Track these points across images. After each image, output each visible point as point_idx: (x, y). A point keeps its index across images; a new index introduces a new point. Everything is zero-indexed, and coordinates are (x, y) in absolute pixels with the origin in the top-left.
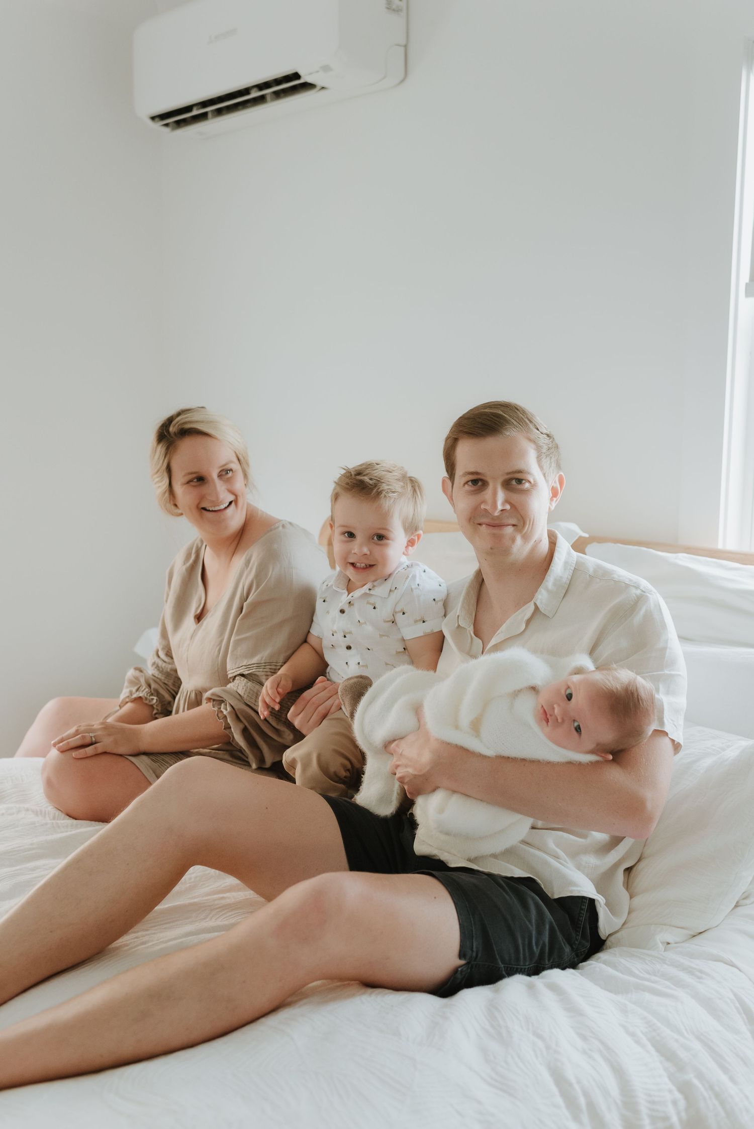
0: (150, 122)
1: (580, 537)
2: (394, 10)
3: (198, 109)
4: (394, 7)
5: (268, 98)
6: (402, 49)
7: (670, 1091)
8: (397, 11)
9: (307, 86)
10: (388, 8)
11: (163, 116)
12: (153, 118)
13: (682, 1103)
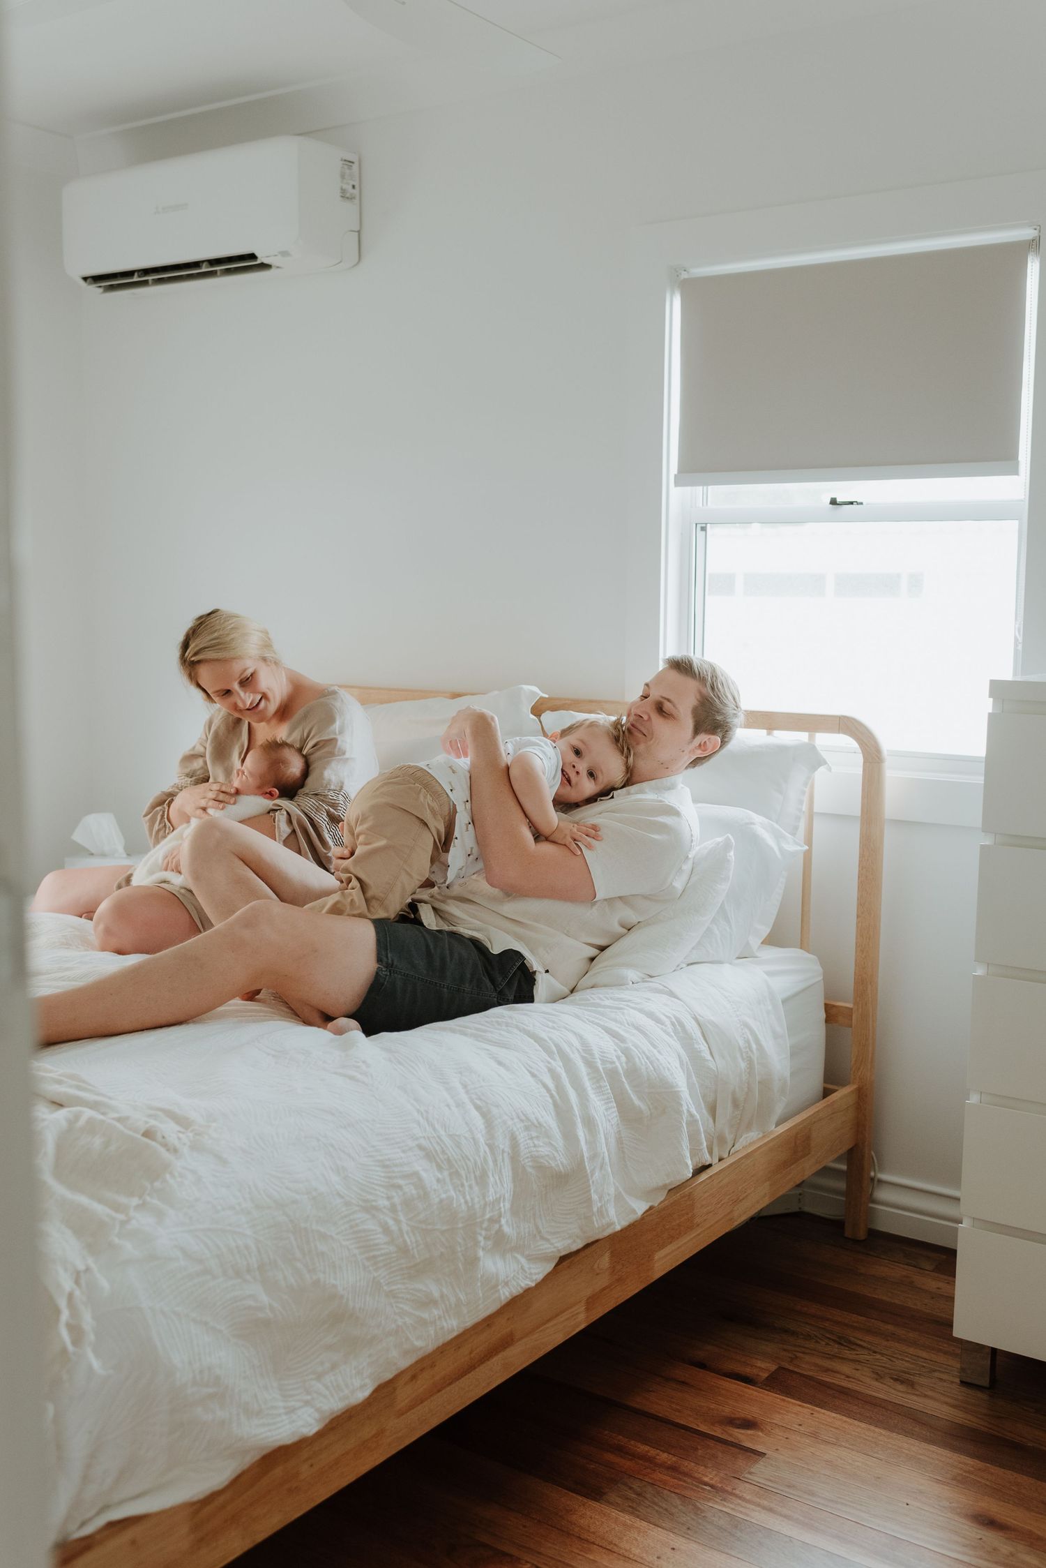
0: (82, 282)
1: (541, 698)
2: (348, 198)
3: (139, 276)
4: (348, 195)
5: (219, 273)
6: (357, 233)
7: (615, 1051)
8: (351, 198)
9: (265, 266)
10: (342, 197)
11: (97, 279)
12: (85, 279)
13: (624, 1059)
